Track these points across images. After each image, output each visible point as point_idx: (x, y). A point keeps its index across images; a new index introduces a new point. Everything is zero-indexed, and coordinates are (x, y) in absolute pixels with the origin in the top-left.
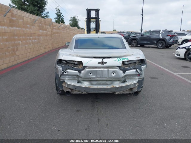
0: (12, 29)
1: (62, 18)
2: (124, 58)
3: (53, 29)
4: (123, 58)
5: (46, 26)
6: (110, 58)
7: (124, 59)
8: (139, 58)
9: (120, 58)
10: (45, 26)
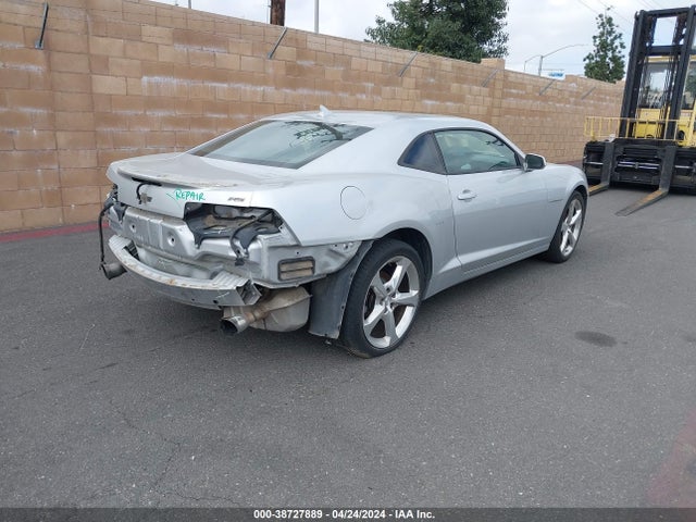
0: (293, 92)
1: (617, 54)
2: (195, 191)
3: (505, 96)
4: (191, 191)
5: (465, 86)
6: (158, 184)
7: (193, 195)
8: (242, 200)
9: (183, 191)
10: (455, 85)
